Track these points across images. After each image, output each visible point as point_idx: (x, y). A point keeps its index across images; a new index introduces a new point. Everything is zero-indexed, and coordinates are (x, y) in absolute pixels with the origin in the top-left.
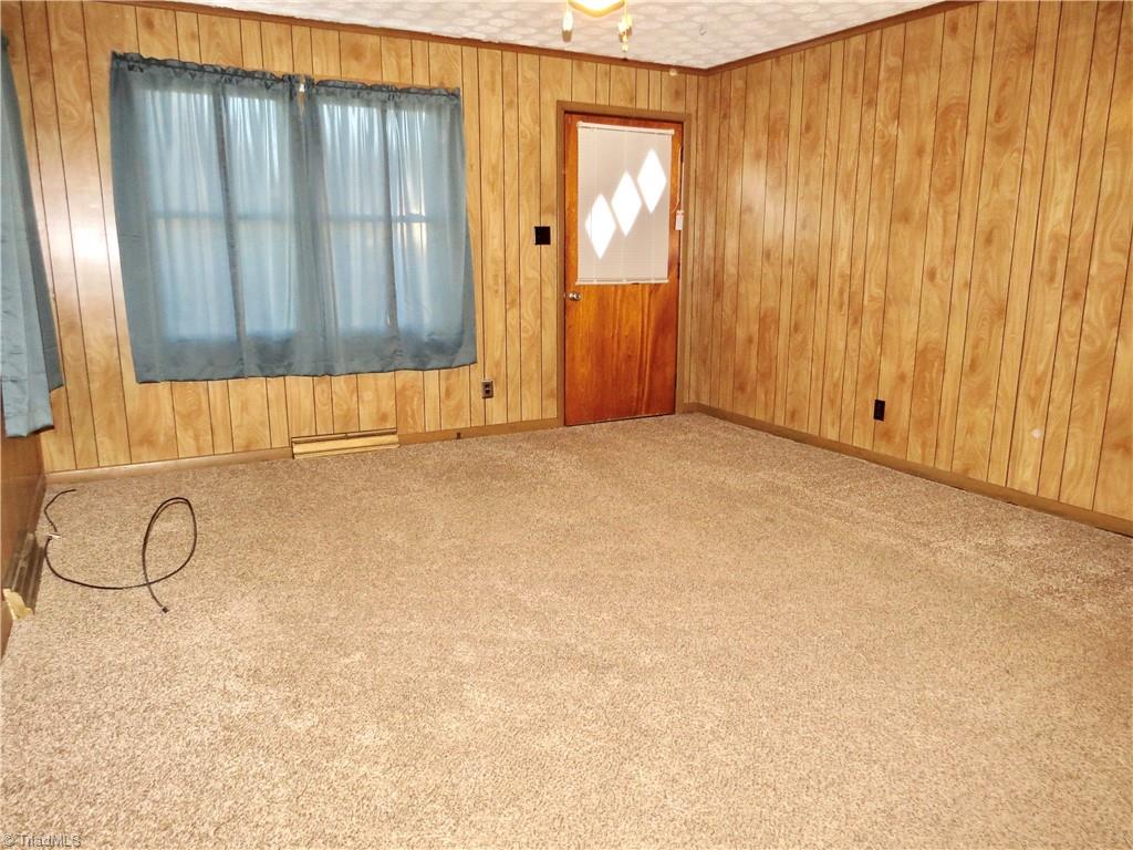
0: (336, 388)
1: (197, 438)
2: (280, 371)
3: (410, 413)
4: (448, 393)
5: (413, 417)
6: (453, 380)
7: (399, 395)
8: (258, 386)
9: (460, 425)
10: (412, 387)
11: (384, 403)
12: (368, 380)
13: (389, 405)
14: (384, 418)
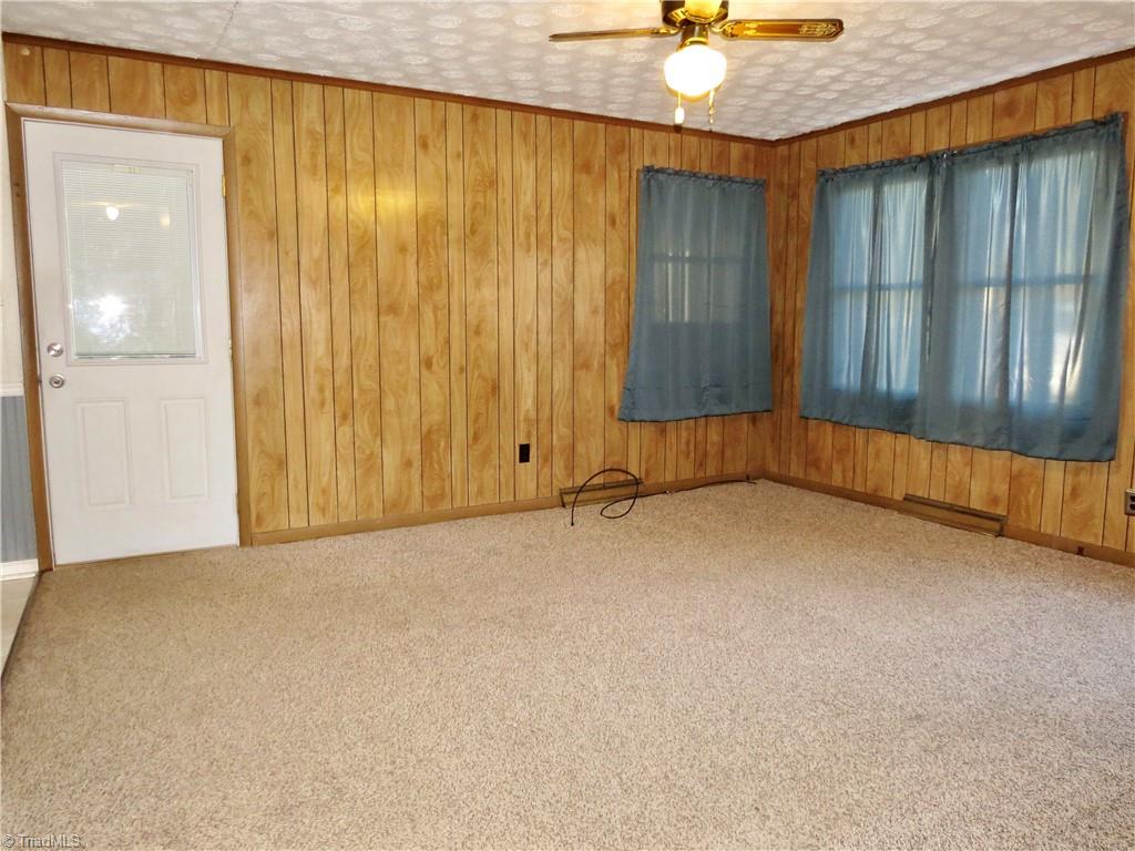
0: (952, 457)
1: (844, 471)
2: (903, 428)
3: (1024, 503)
4: (1075, 494)
5: (1028, 511)
6: (1083, 477)
7: (1014, 479)
8: (888, 439)
9: (1087, 539)
10: (1031, 475)
11: (996, 486)
12: (983, 457)
13: (1002, 488)
14: (995, 501)
